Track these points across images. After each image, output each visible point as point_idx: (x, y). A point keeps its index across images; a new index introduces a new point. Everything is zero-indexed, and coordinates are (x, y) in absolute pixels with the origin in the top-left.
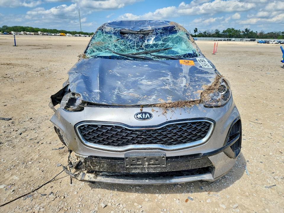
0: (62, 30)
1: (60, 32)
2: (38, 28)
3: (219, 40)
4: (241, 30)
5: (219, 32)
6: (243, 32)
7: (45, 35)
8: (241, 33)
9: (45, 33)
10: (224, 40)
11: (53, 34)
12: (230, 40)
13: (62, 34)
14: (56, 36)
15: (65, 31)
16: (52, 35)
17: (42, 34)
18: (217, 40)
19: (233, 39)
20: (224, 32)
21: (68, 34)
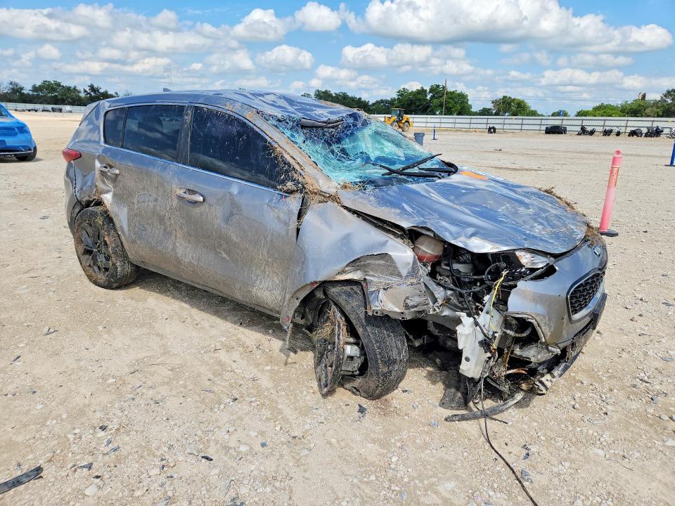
3: (29, 110)
4: (80, 88)
5: (22, 89)
6: (85, 91)
8: (81, 95)
10: (43, 111)
12: (60, 110)
18: (24, 111)
19: (68, 108)
20: (35, 89)
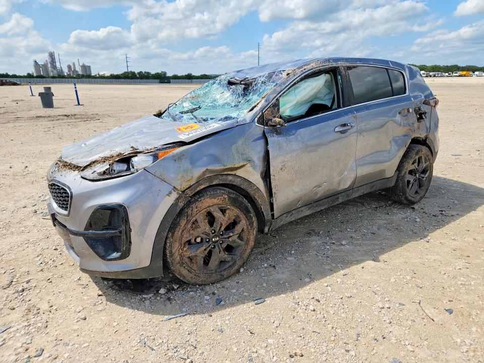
0: (469, 66)
1: (463, 69)
2: (425, 66)
7: (431, 76)
9: (431, 74)
11: (447, 74)
13: (464, 73)
14: (451, 76)
15: (475, 66)
16: (444, 76)
17: (425, 75)
21: (477, 73)
